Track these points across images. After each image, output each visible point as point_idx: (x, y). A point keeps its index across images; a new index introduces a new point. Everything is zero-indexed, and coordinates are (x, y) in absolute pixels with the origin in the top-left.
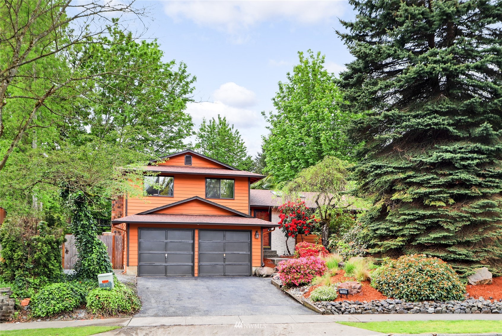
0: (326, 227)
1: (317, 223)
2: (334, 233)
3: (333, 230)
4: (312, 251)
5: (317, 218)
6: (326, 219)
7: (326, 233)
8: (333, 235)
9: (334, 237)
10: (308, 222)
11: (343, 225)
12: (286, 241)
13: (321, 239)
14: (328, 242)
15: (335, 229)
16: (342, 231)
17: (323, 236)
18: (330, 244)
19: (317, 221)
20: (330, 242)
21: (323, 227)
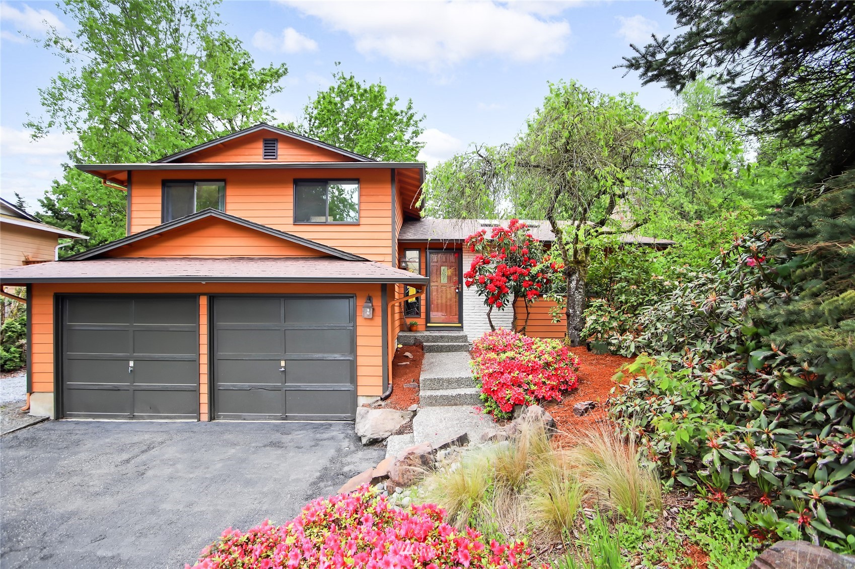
0: (578, 281)
1: (556, 271)
2: (597, 295)
3: (596, 288)
4: (520, 367)
5: (555, 258)
6: (578, 262)
7: (578, 297)
8: (597, 302)
9: (600, 308)
10: (534, 270)
11: (624, 274)
12: (489, 315)
13: (565, 311)
14: (583, 321)
15: (600, 286)
16: (621, 292)
17: (571, 303)
18: (588, 325)
19: (556, 267)
20: (590, 321)
21: (570, 282)
